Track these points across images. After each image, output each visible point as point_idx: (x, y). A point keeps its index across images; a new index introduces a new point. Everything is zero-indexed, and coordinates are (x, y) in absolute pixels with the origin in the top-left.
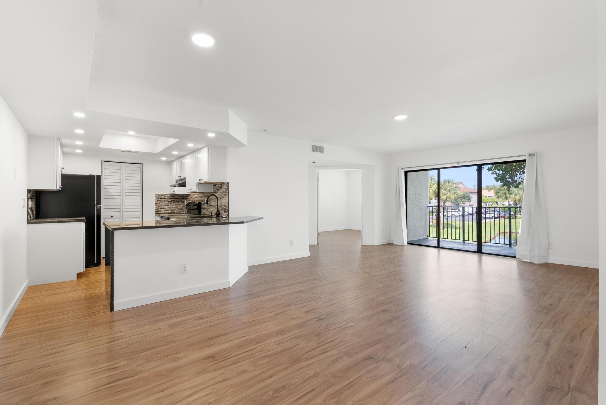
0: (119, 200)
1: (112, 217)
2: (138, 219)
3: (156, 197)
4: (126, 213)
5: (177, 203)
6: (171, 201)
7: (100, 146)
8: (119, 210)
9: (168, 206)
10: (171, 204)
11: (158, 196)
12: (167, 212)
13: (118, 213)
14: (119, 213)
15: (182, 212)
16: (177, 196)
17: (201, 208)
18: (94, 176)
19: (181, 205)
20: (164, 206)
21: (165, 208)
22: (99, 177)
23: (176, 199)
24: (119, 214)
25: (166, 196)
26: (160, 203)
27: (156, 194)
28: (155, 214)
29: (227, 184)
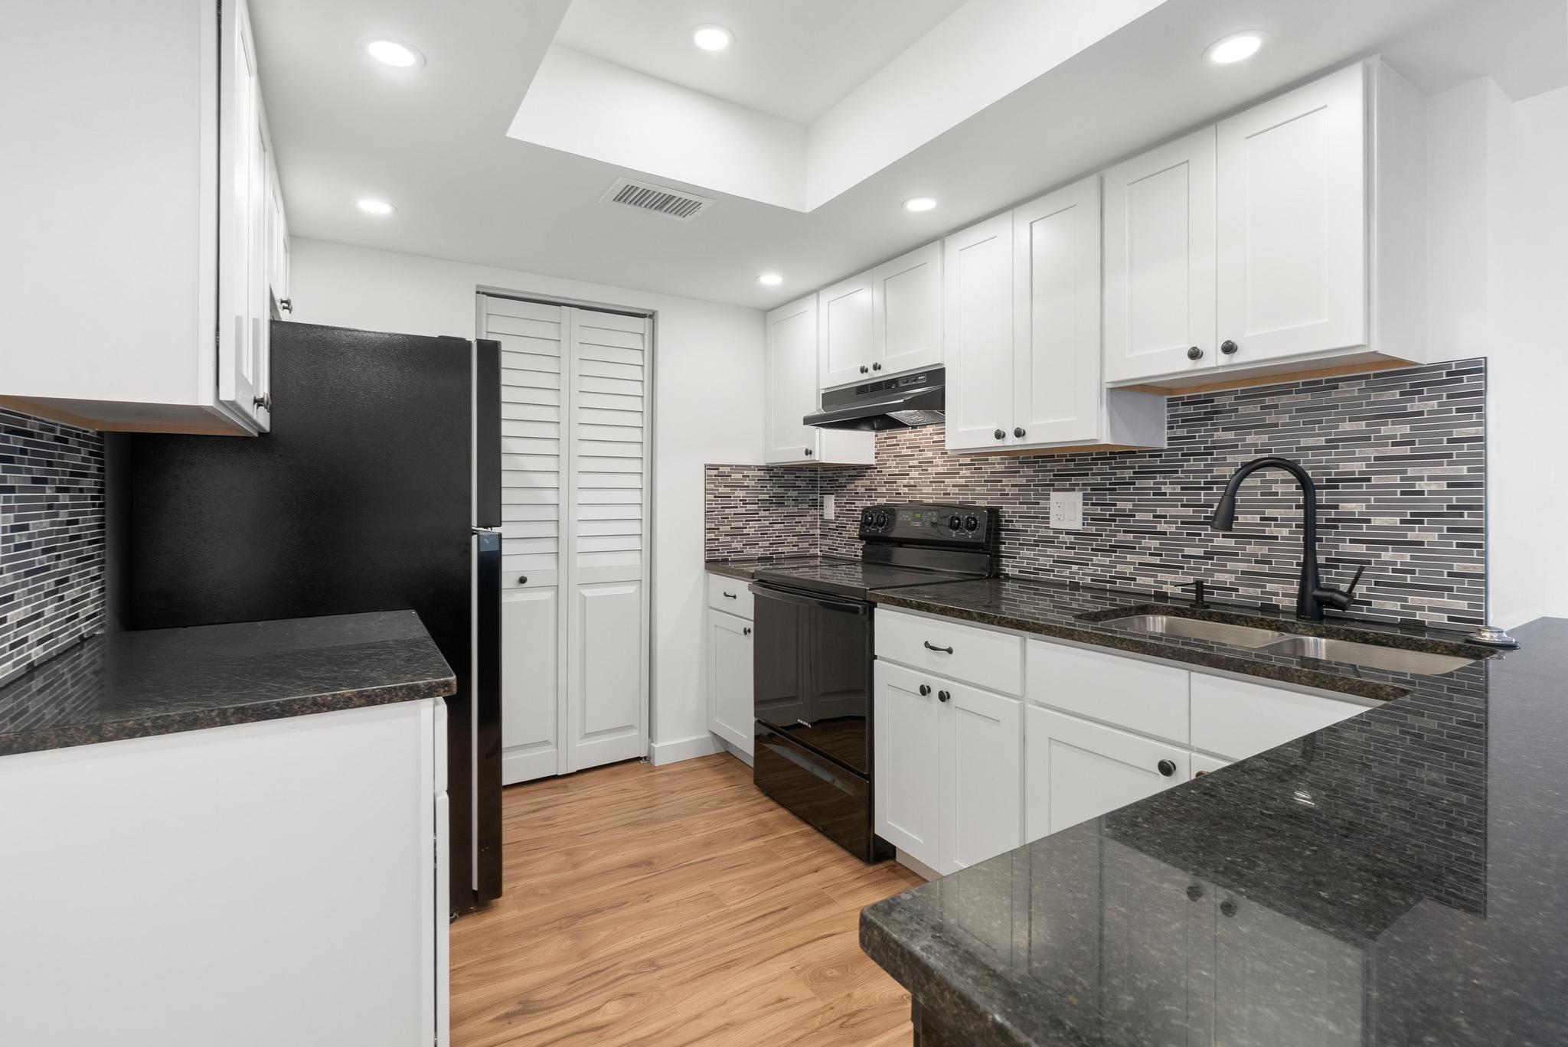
0: (550, 497)
1: (523, 580)
2: (631, 589)
3: (708, 479)
4: (581, 562)
5: (791, 510)
6: (766, 497)
7: (512, 133)
8: (550, 546)
9: (756, 524)
10: (767, 513)
11: (715, 473)
12: (753, 551)
13: (549, 563)
14: (552, 558)
15: (812, 551)
16: (792, 477)
17: (999, 542)
18: (462, 345)
19: (809, 519)
20: (741, 524)
21: (745, 531)
22: (490, 352)
23: (786, 487)
24: (555, 567)
25: (750, 473)
26: (727, 511)
27: (709, 467)
28: (707, 562)
29: (1477, 369)
